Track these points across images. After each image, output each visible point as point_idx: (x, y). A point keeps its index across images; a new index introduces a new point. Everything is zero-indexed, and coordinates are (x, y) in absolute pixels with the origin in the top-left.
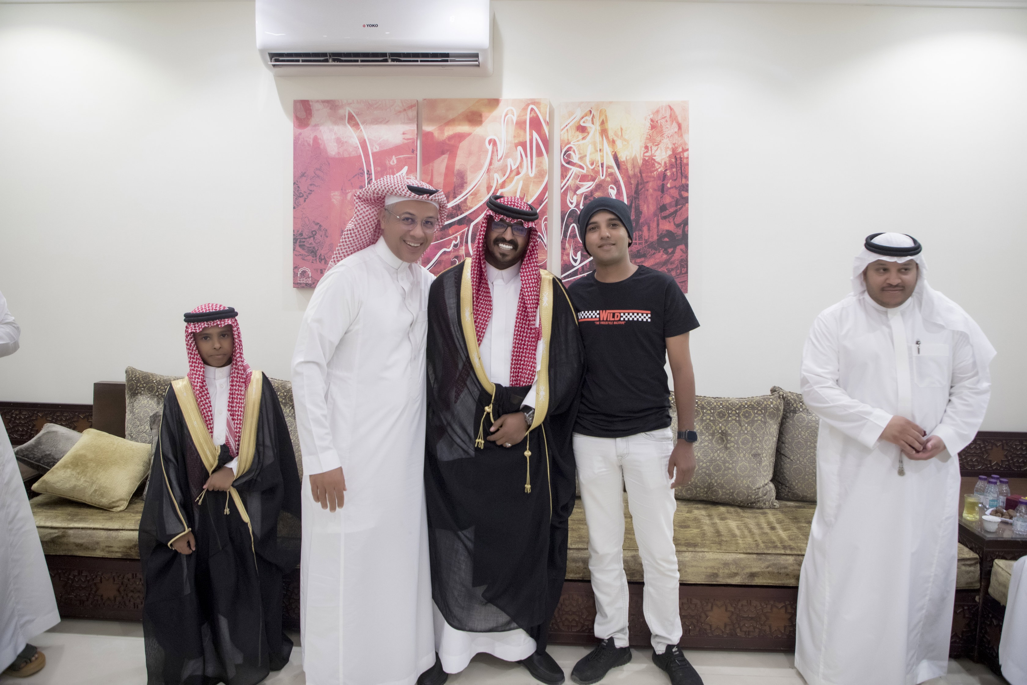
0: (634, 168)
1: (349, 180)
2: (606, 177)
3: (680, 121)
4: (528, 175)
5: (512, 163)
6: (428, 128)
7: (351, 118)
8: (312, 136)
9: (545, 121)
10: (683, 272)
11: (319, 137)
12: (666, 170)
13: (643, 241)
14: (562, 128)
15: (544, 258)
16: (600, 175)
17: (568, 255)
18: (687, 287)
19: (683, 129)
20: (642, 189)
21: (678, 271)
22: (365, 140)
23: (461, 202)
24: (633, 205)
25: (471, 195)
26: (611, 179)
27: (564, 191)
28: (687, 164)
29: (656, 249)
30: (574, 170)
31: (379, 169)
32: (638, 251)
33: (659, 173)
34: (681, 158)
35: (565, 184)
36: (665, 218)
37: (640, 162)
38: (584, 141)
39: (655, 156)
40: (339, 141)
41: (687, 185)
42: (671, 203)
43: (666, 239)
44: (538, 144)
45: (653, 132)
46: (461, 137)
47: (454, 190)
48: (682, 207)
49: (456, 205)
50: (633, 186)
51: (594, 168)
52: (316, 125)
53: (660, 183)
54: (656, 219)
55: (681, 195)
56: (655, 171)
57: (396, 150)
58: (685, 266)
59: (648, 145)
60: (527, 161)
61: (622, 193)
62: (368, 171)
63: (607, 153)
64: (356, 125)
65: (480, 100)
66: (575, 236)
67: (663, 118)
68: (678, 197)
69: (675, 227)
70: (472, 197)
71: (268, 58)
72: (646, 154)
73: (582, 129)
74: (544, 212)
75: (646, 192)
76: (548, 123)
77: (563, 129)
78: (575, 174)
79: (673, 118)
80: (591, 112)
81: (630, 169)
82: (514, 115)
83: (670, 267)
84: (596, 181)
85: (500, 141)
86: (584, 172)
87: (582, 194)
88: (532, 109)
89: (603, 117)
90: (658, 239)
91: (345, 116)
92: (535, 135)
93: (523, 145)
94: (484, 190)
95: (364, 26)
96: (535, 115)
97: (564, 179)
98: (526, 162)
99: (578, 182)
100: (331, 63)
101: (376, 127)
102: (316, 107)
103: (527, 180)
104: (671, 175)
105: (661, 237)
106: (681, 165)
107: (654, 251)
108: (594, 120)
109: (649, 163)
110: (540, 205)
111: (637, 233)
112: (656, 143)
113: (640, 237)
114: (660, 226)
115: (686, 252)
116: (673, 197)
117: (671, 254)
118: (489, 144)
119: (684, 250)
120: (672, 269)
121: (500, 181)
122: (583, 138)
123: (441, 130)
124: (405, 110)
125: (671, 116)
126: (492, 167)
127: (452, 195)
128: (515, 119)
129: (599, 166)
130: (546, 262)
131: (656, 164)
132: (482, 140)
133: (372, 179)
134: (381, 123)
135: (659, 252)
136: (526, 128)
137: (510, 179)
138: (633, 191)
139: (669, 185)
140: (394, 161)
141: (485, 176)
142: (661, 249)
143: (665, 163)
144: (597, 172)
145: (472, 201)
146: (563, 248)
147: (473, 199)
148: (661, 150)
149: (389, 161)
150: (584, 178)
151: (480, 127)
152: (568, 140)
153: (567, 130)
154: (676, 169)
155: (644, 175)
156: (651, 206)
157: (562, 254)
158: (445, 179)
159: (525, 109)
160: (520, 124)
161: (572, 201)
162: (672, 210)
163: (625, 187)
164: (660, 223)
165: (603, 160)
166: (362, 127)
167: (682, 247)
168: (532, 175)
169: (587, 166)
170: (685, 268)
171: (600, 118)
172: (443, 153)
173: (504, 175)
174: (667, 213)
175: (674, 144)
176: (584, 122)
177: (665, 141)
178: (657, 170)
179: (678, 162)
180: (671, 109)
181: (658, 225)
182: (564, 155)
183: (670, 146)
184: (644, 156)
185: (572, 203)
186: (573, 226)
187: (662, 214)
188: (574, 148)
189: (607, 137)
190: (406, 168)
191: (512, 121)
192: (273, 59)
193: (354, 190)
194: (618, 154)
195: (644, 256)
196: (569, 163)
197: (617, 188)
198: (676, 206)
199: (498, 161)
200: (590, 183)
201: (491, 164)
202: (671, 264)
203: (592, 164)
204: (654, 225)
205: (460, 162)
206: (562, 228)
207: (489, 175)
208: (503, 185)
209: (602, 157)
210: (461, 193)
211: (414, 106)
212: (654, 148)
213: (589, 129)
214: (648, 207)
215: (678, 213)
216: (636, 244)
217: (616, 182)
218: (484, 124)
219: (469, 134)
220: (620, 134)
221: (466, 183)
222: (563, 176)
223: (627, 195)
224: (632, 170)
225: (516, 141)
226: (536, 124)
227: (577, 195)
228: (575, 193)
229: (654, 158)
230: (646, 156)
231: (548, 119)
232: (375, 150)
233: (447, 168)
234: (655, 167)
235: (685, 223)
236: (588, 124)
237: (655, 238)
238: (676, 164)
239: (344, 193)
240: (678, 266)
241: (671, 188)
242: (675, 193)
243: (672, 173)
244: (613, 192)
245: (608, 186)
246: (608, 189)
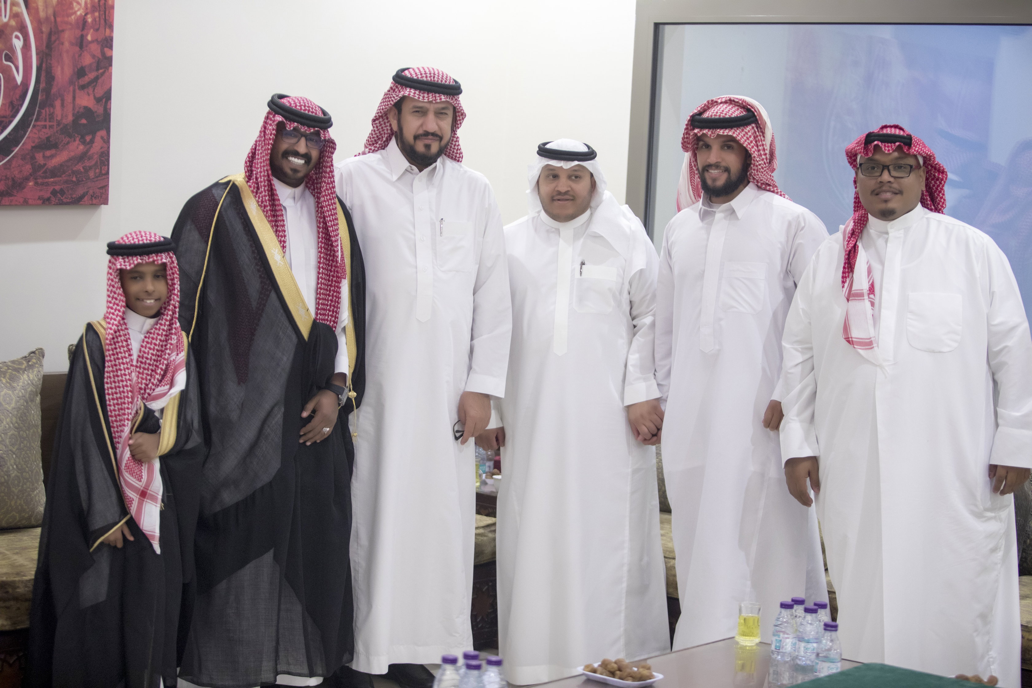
0: (46, 8)
2: (9, 18)
10: (103, 172)
12: (86, 14)
13: (55, 124)
18: (108, 195)
20: (55, 41)
21: (97, 171)
24: (44, 65)
26: (16, 23)
28: (112, 7)
29: (70, 136)
32: (48, 139)
36: (83, 87)
41: (111, 39)
42: (90, 65)
43: (84, 121)
48: (104, 72)
50: (45, 36)
53: (78, 33)
54: (71, 89)
55: (103, 54)
56: (72, 14)
58: (106, 163)
61: (30, 47)
68: (100, 56)
69: (95, 102)
75: (61, 46)
81: (41, 8)
83: (87, 164)
90: (73, 121)
104: (92, 21)
105: (77, 117)
106: (105, 8)
107: (67, 139)
109: (65, 1)
111: (47, 109)
113: (51, 117)
114: (77, 99)
115: (107, 141)
116: (94, 56)
117: (88, 144)
119: (105, 138)
120: (90, 168)
131: (75, 4)
135: (75, 141)
138: (45, 45)
139: (89, 38)
142: (76, 135)
143: (86, 3)
154: (99, 14)
155: (59, 19)
156: (66, 68)
162: (92, 75)
163: (35, 35)
164: (77, 96)
167: (103, 133)
170: (105, 166)
174: (86, 79)
178: (75, 13)
179: (102, 2)
181: (74, 98)
187: (80, 81)
195: (55, 146)
197: (23, 37)
198: (98, 70)
202: (90, 158)
214: (62, 69)
215: (100, 81)
216: (46, 128)
217: (22, 29)
223: (37, 49)
224: (43, 10)
234: (72, 8)
235: (107, 96)
237: (70, 118)
238: (99, 6)
240: (97, 162)
241: (92, 42)
242: (95, 49)
243: (94, 20)
244: (18, 44)
245: (12, 34)
246: (11, 39)
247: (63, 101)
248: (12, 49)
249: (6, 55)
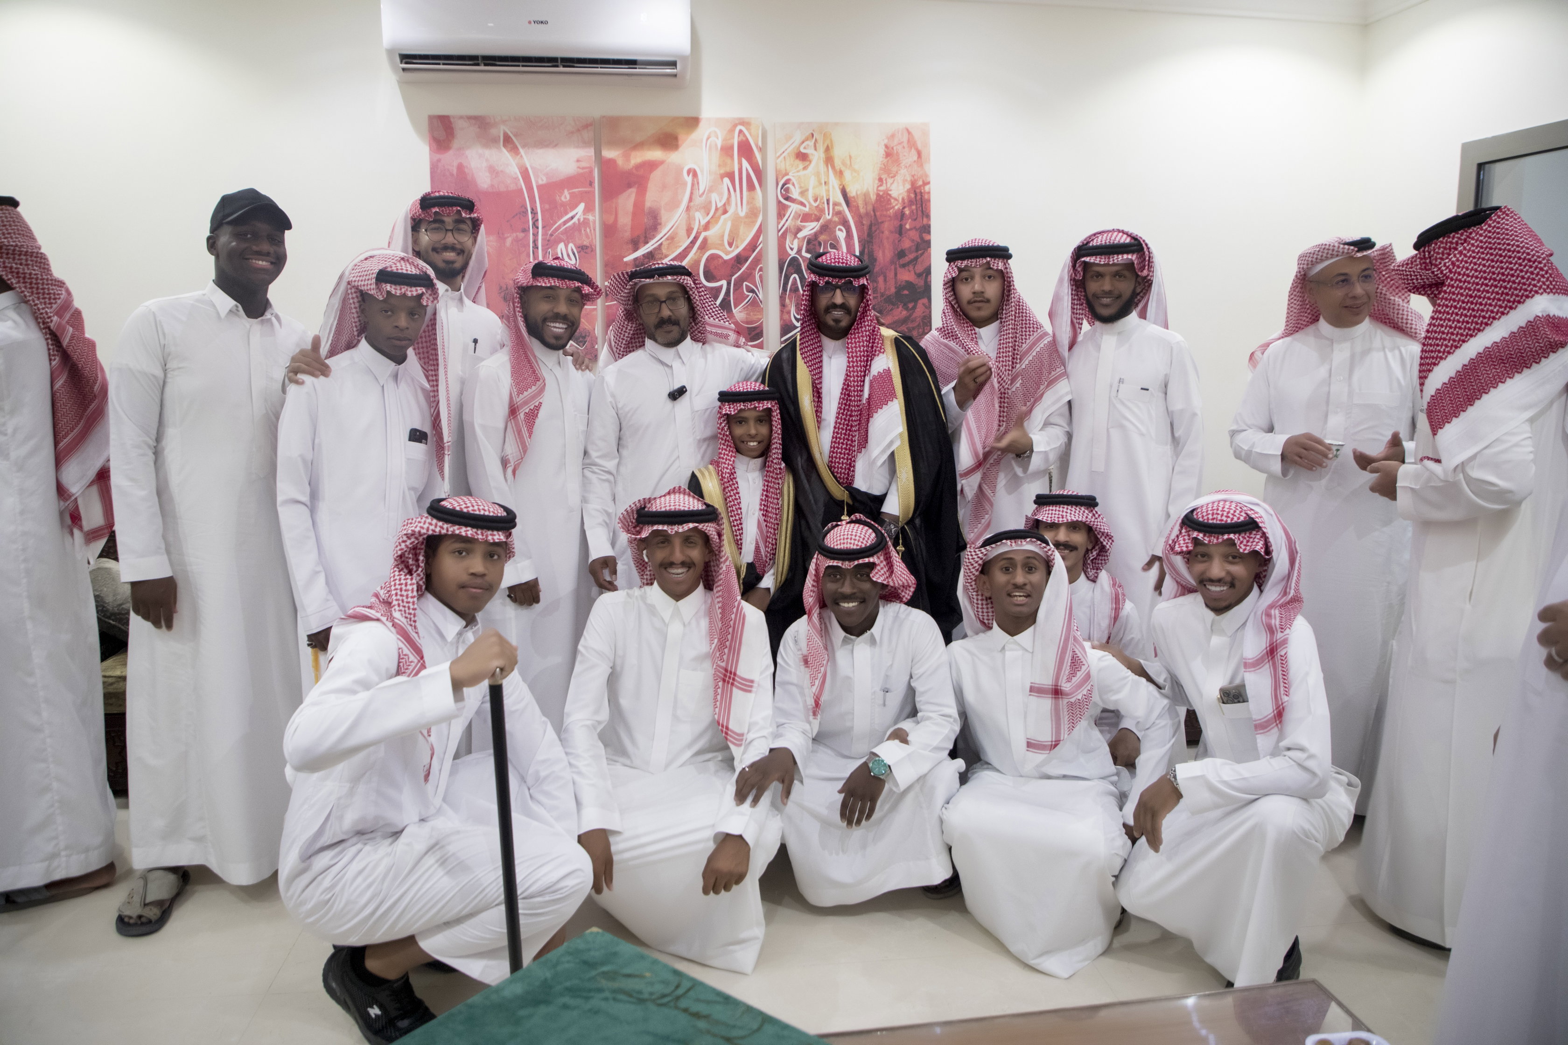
0: (866, 205)
1: (508, 221)
2: (833, 216)
3: (920, 147)
4: (738, 214)
5: (717, 200)
6: (609, 153)
7: (507, 140)
8: (455, 164)
9: (757, 146)
11: (465, 164)
12: (904, 208)
13: (879, 295)
14: (778, 154)
15: (760, 317)
16: (825, 214)
17: (789, 313)
19: (923, 157)
20: (876, 231)
21: (920, 330)
22: (527, 169)
23: (655, 249)
24: (866, 250)
25: (667, 239)
26: (839, 219)
27: (782, 234)
28: (929, 201)
29: (893, 304)
30: (794, 208)
31: (547, 206)
33: (896, 213)
34: (921, 193)
35: (784, 225)
36: (903, 266)
37: (873, 197)
38: (805, 172)
39: (891, 190)
40: (493, 170)
41: (929, 226)
42: (910, 248)
43: (906, 292)
44: (748, 176)
45: (888, 161)
46: (652, 166)
47: (646, 233)
48: (923, 253)
49: (648, 253)
50: (865, 228)
51: (818, 205)
52: (459, 149)
53: (897, 223)
54: (893, 267)
55: (922, 238)
56: (891, 208)
57: (569, 182)
59: (882, 177)
60: (736, 196)
61: (853, 237)
62: (532, 209)
63: (833, 187)
64: (514, 150)
65: (674, 119)
66: (797, 289)
67: (900, 144)
68: (919, 240)
69: (916, 277)
70: (668, 242)
71: (398, 60)
72: (881, 188)
73: (802, 157)
74: (757, 261)
75: (881, 234)
76: (760, 149)
77: (779, 157)
78: (796, 212)
79: (912, 143)
80: (813, 135)
81: (861, 206)
82: (718, 138)
84: (821, 221)
85: (702, 171)
86: (807, 209)
87: (805, 237)
88: (741, 131)
89: (828, 142)
90: (896, 292)
91: (499, 137)
92: (745, 164)
93: (731, 176)
94: (683, 233)
95: (530, 22)
96: (744, 139)
97: (782, 219)
98: (735, 198)
99: (799, 223)
100: (482, 68)
101: (540, 151)
102: (459, 125)
103: (736, 220)
104: (910, 213)
105: (899, 289)
106: (922, 202)
107: (891, 307)
108: (817, 145)
109: (883, 199)
110: (754, 251)
112: (892, 175)
114: (898, 275)
115: (929, 307)
116: (913, 241)
117: (911, 309)
118: (688, 174)
119: (927, 305)
121: (703, 222)
122: (805, 168)
123: (627, 157)
124: (579, 130)
125: (909, 141)
126: (692, 204)
127: (642, 239)
128: (719, 144)
129: (824, 203)
130: (762, 323)
131: (892, 201)
132: (679, 170)
133: (538, 220)
134: (547, 146)
135: (898, 308)
136: (733, 155)
137: (715, 219)
138: (866, 234)
139: (908, 226)
140: (566, 196)
141: (684, 215)
142: (899, 304)
143: (903, 199)
144: (822, 211)
145: (668, 248)
146: (783, 305)
147: (669, 244)
148: (898, 183)
149: (560, 196)
150: (806, 218)
151: (676, 153)
152: (786, 170)
153: (785, 157)
154: (916, 207)
155: (878, 214)
156: (887, 252)
157: (782, 312)
158: (632, 220)
159: (732, 130)
160: (727, 150)
161: (792, 247)
162: (912, 256)
163: (856, 228)
164: (898, 272)
165: (829, 195)
166: (522, 151)
167: (925, 301)
168: (742, 214)
169: (809, 203)
171: (824, 143)
172: (629, 186)
173: (708, 214)
174: (906, 260)
175: (913, 176)
176: (805, 148)
177: (903, 171)
178: (893, 207)
179: (919, 197)
180: (909, 133)
181: (896, 274)
182: (781, 189)
183: (909, 178)
184: (877, 190)
185: (792, 249)
186: (795, 278)
187: (901, 261)
188: (794, 180)
189: (833, 167)
190: (581, 207)
191: (716, 145)
192: (404, 61)
193: (514, 235)
194: (846, 188)
196: (787, 198)
197: (846, 230)
198: (917, 251)
199: (701, 196)
200: (814, 224)
201: (691, 200)
203: (816, 200)
204: (891, 275)
205: (652, 198)
206: (780, 280)
207: (689, 214)
208: (706, 227)
209: (828, 191)
210: (654, 237)
211: (591, 125)
212: (890, 181)
213: (811, 157)
214: (884, 252)
217: (845, 223)
218: (681, 149)
219: (662, 162)
220: (848, 163)
221: (660, 224)
222: (780, 215)
223: (859, 238)
224: (863, 207)
225: (722, 171)
226: (746, 150)
227: (798, 239)
228: (795, 236)
229: (890, 192)
230: (880, 191)
231: (760, 144)
232: (540, 182)
233: (635, 205)
234: (891, 204)
235: (928, 271)
236: (810, 151)
237: (893, 290)
238: (916, 200)
239: (501, 238)
240: (920, 323)
241: (910, 229)
242: (915, 235)
243: (912, 212)
244: (841, 235)
245: (835, 228)
246: (835, 232)
247: (885, 277)
248: (836, 239)
249: (831, 244)
